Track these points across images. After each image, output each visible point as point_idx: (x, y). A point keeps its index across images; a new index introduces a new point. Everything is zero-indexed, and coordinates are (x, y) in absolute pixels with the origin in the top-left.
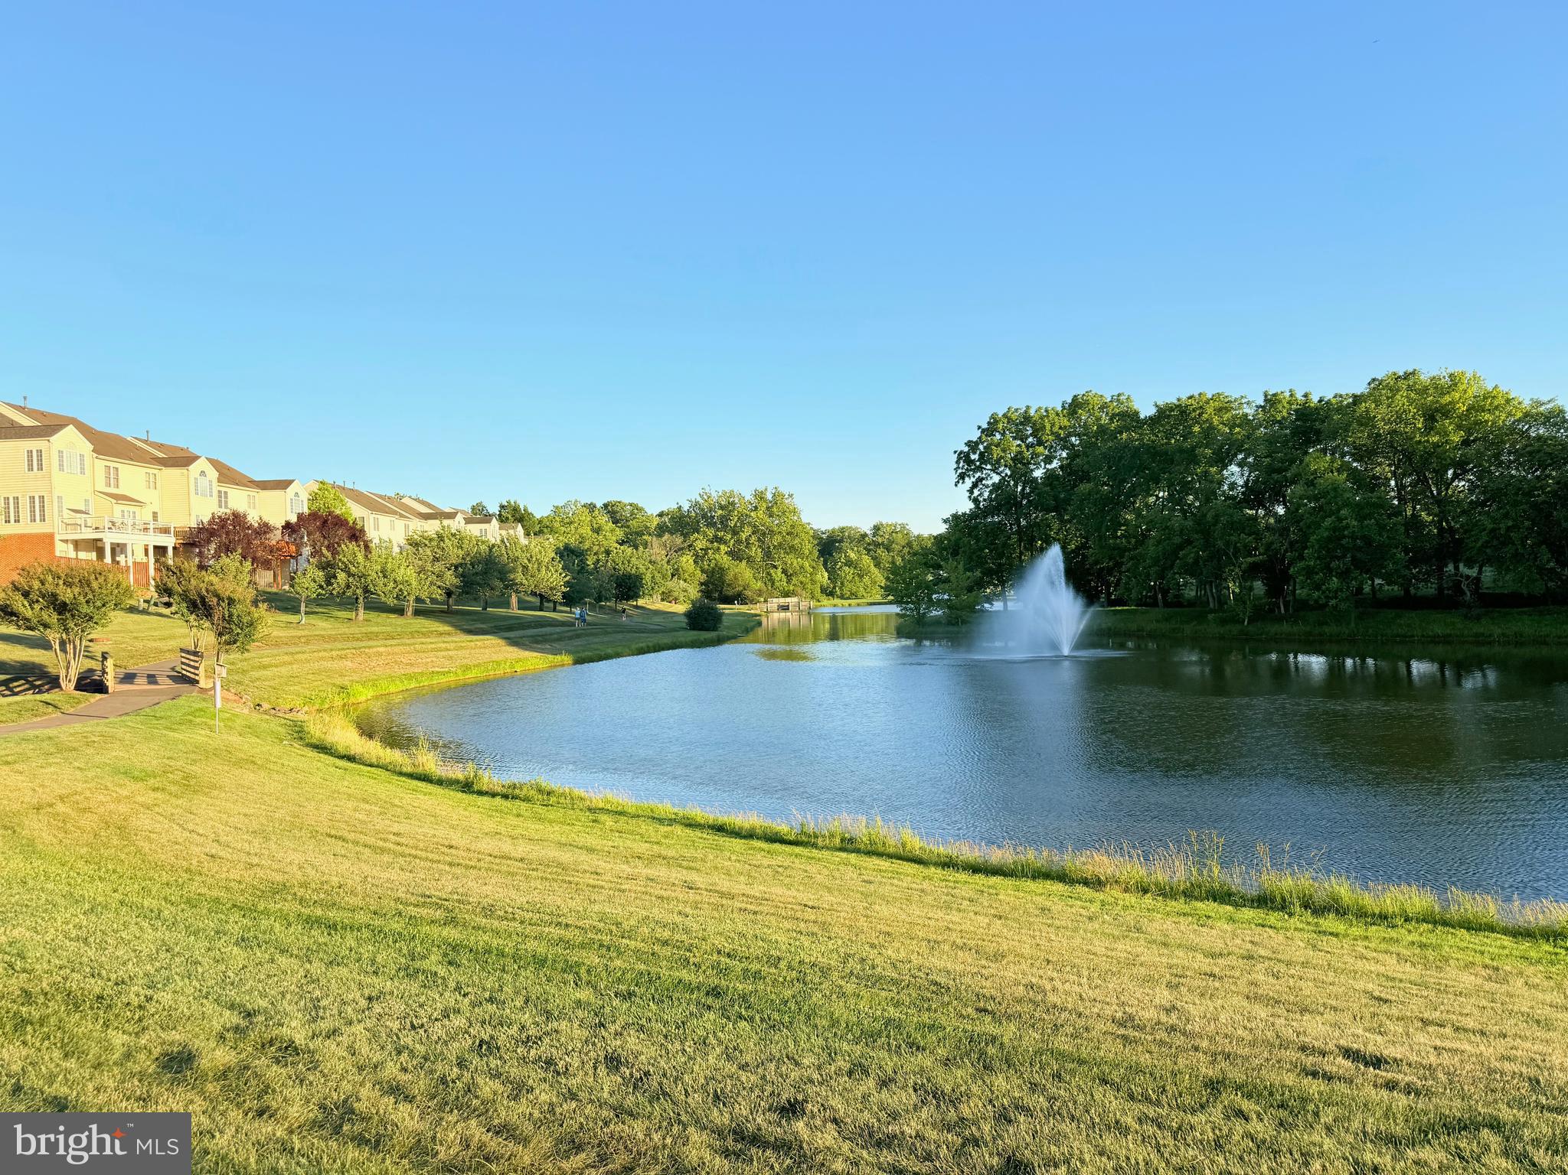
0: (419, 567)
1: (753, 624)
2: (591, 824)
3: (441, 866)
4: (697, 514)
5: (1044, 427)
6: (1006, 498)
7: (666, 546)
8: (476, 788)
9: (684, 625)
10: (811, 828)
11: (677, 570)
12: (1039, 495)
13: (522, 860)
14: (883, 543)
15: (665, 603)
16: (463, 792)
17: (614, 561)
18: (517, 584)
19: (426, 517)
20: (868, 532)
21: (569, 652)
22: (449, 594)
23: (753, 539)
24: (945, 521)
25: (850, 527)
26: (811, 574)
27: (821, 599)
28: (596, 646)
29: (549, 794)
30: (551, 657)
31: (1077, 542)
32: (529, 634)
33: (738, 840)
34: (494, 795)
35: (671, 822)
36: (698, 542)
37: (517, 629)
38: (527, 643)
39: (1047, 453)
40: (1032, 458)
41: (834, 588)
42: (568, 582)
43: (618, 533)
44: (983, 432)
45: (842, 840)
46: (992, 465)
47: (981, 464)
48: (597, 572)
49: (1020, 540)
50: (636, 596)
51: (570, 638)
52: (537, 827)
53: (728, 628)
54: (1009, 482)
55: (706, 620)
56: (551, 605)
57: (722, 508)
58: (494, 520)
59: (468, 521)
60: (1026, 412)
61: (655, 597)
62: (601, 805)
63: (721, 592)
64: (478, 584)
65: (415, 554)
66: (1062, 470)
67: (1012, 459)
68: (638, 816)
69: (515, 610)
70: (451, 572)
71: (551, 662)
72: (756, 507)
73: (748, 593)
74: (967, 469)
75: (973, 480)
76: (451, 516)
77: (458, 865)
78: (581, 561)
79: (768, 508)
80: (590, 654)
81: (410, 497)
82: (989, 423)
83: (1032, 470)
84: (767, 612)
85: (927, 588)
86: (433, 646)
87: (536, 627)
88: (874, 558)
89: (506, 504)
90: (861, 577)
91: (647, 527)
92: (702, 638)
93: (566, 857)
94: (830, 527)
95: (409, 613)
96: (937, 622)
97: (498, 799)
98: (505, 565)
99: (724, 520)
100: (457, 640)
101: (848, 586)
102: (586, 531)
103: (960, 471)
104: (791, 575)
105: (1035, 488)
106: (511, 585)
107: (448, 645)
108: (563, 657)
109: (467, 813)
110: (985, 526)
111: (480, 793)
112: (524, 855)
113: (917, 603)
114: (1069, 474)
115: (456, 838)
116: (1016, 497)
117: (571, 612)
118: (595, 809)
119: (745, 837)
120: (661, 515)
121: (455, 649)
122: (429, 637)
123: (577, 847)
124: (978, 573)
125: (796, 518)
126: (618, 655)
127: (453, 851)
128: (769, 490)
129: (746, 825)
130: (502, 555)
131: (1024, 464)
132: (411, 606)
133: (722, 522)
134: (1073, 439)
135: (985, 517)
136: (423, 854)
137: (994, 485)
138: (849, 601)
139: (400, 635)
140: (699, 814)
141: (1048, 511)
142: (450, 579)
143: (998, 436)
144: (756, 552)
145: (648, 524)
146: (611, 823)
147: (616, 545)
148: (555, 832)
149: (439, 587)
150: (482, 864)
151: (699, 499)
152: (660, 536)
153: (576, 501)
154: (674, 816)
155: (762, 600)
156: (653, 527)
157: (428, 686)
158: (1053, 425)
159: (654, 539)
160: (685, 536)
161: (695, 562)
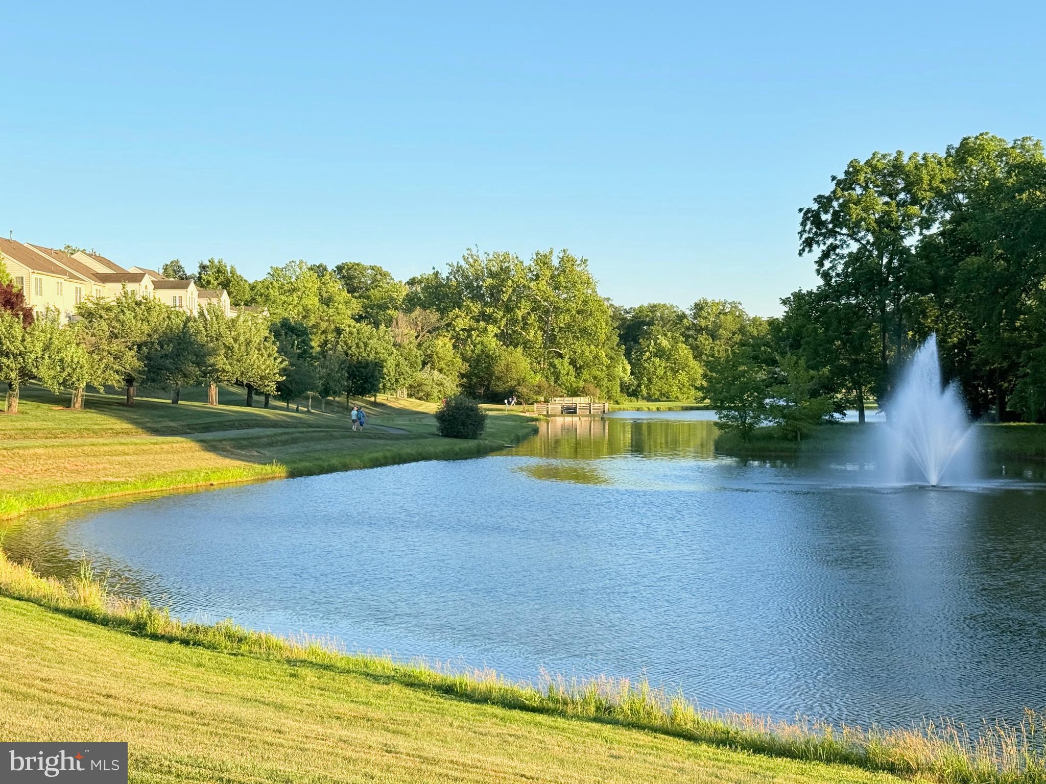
0: (92, 345)
1: (527, 430)
2: (287, 679)
3: (93, 716)
4: (458, 283)
5: (921, 180)
6: (866, 273)
7: (416, 324)
8: (149, 630)
9: (435, 430)
10: (561, 692)
11: (431, 356)
12: (910, 270)
13: (192, 714)
14: (706, 328)
15: (413, 400)
16: (133, 634)
17: (346, 343)
18: (217, 371)
19: (104, 279)
20: (688, 312)
21: (282, 461)
22: (129, 381)
23: (533, 318)
24: (785, 302)
25: (664, 305)
26: (608, 367)
27: (621, 400)
28: (316, 455)
29: (240, 640)
30: (258, 467)
31: (961, 333)
32: (231, 437)
33: (469, 705)
34: (171, 640)
35: (388, 679)
36: (459, 320)
37: (217, 430)
38: (228, 448)
39: (924, 214)
40: (903, 221)
41: (639, 385)
42: (284, 370)
43: (354, 306)
44: (838, 184)
45: (598, 709)
46: (849, 228)
47: (834, 227)
48: (325, 357)
49: (884, 330)
50: (374, 390)
51: (285, 443)
52: (220, 679)
53: (493, 435)
54: (871, 252)
55: (463, 424)
56: (263, 398)
57: (492, 275)
58: (192, 284)
59: (158, 285)
60: (896, 159)
61: (399, 392)
62: (303, 656)
63: (488, 387)
64: (167, 369)
65: (86, 327)
66: (944, 238)
67: (876, 221)
68: (348, 672)
69: (214, 405)
70: (132, 353)
71: (258, 474)
72: (537, 276)
73: (523, 390)
74: (816, 234)
75: (824, 248)
76: (136, 278)
77: (114, 715)
78: (303, 341)
79: (552, 277)
80: (308, 464)
81: (83, 251)
82: (847, 173)
83: (903, 237)
84: (548, 415)
85: (757, 389)
86: (107, 448)
87: (240, 427)
88: (694, 348)
89: (208, 264)
90: (675, 371)
91: (392, 299)
92: (457, 448)
93: (246, 713)
94: (636, 306)
95: (78, 405)
96: (768, 436)
97: (176, 644)
98: (204, 345)
99: (495, 292)
100: (138, 441)
101: (658, 384)
102: (313, 301)
103: (805, 236)
104: (581, 367)
105: (906, 261)
106: (211, 372)
107: (125, 447)
108: (274, 467)
109: (135, 660)
110: (837, 309)
111: (155, 637)
112: (196, 709)
113: (743, 409)
114: (953, 243)
115: (116, 687)
116: (881, 273)
117: (288, 409)
118: (296, 661)
119: (478, 701)
120: (412, 282)
121: (134, 454)
122: (102, 436)
123: (264, 703)
124: (826, 370)
125: (590, 291)
126: (345, 468)
127: (111, 701)
128: (555, 254)
129: (482, 687)
130: (199, 332)
131: (892, 229)
132: (80, 395)
133: (492, 295)
134: (960, 196)
135: (838, 299)
136: (74, 703)
137: (850, 254)
138: (658, 404)
139: (66, 434)
140: (424, 670)
141: (924, 292)
142: (131, 360)
143: (859, 190)
144: (534, 335)
145: (395, 295)
146: (313, 679)
147: (353, 323)
148: (241, 686)
149: (117, 372)
150: (143, 715)
151: (462, 263)
152: (409, 311)
153: (301, 262)
154: (393, 673)
155: (542, 399)
156: (401, 298)
157: (99, 500)
158: (932, 178)
159: (401, 315)
160: (443, 311)
161: (455, 347)
